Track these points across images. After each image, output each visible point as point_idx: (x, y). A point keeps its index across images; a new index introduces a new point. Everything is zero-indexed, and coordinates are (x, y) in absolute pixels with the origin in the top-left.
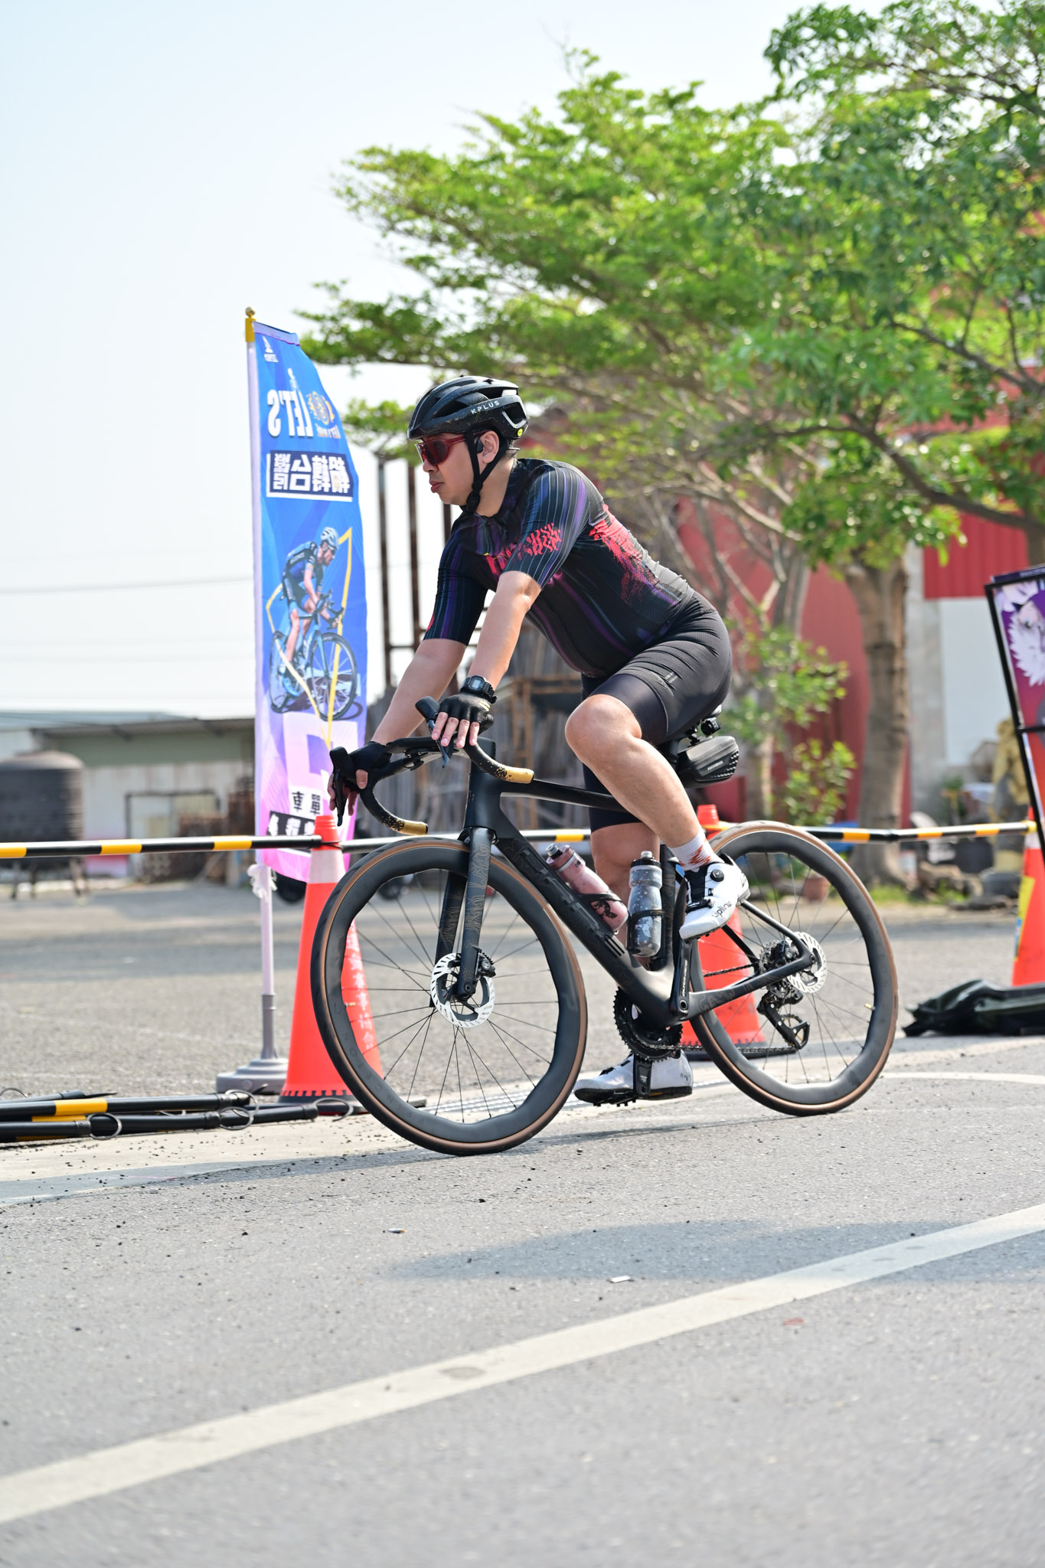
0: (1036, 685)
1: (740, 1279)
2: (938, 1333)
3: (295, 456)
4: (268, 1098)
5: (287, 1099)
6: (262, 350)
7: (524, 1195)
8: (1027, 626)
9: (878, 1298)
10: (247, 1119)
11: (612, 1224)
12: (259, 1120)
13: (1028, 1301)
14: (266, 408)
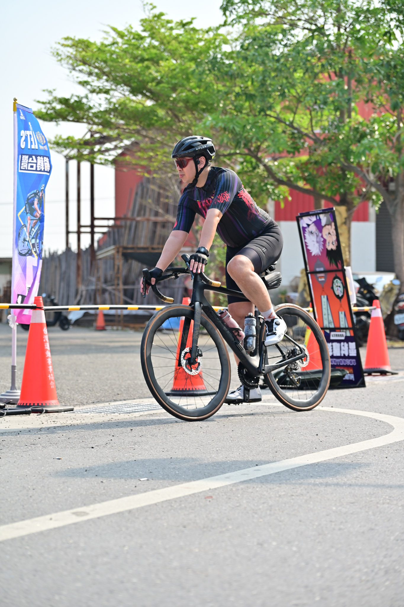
0: (314, 255)
1: (189, 480)
2: (264, 503)
3: (30, 156)
4: (12, 406)
5: (20, 406)
6: (19, 115)
7: (109, 446)
8: (311, 233)
9: (242, 489)
10: (4, 414)
11: (142, 458)
12: (8, 414)
13: (299, 492)
14: (20, 137)
